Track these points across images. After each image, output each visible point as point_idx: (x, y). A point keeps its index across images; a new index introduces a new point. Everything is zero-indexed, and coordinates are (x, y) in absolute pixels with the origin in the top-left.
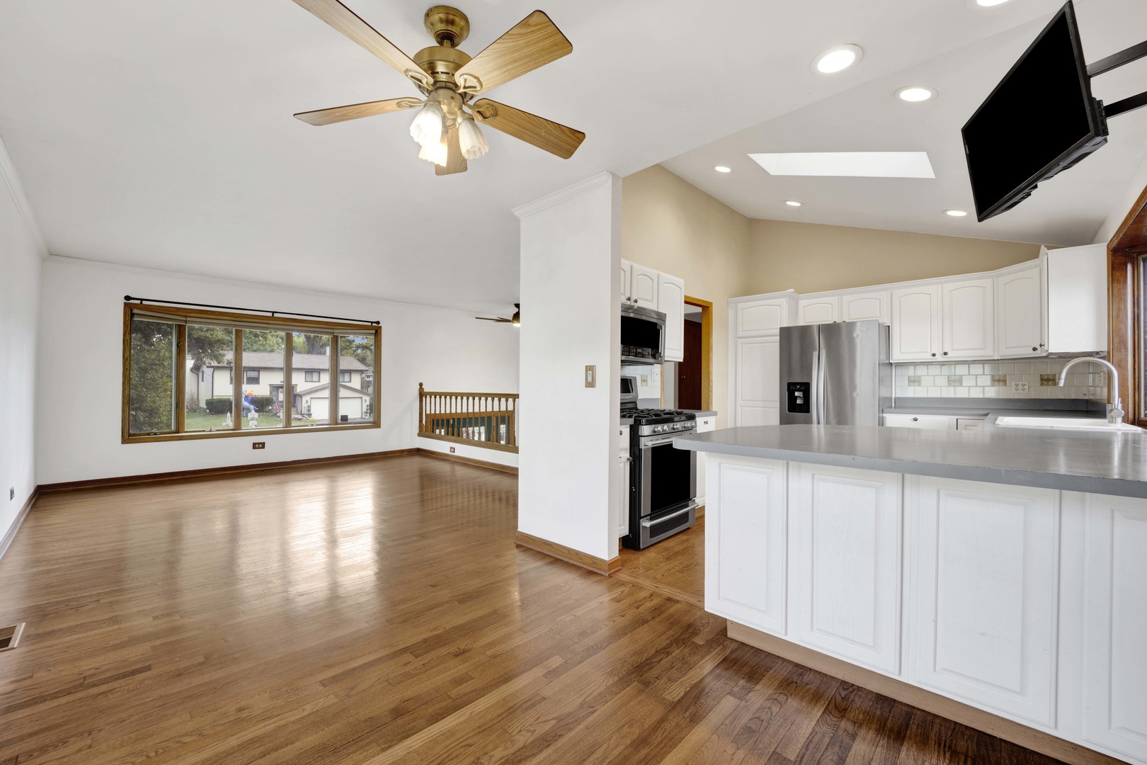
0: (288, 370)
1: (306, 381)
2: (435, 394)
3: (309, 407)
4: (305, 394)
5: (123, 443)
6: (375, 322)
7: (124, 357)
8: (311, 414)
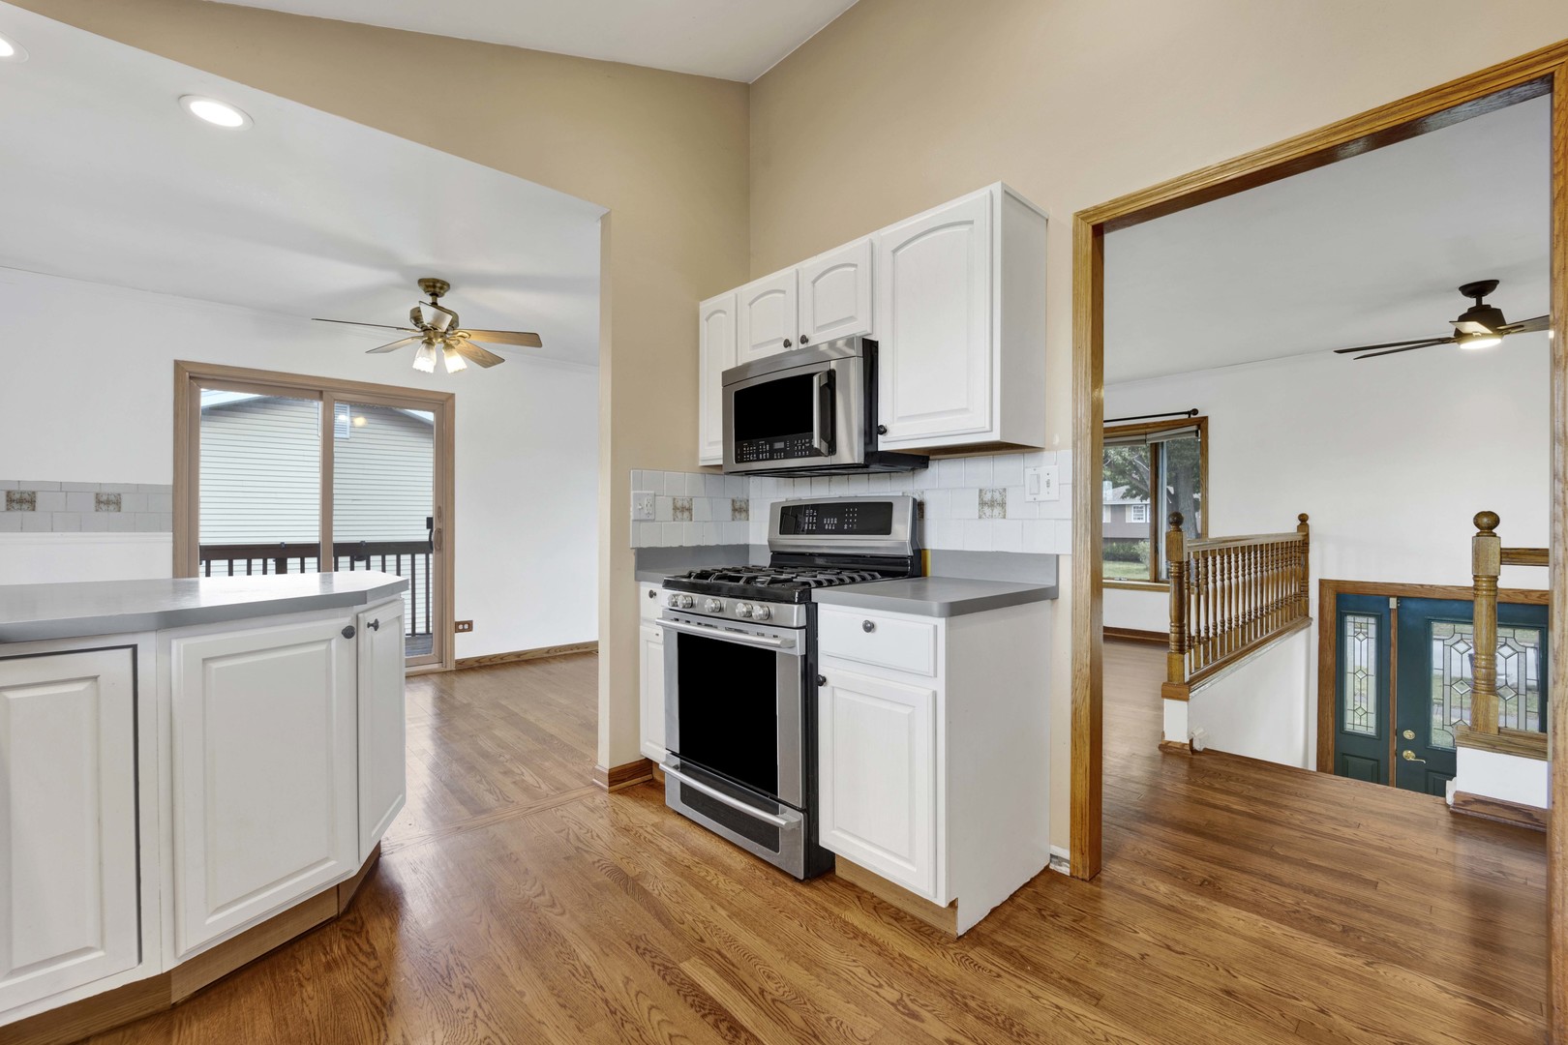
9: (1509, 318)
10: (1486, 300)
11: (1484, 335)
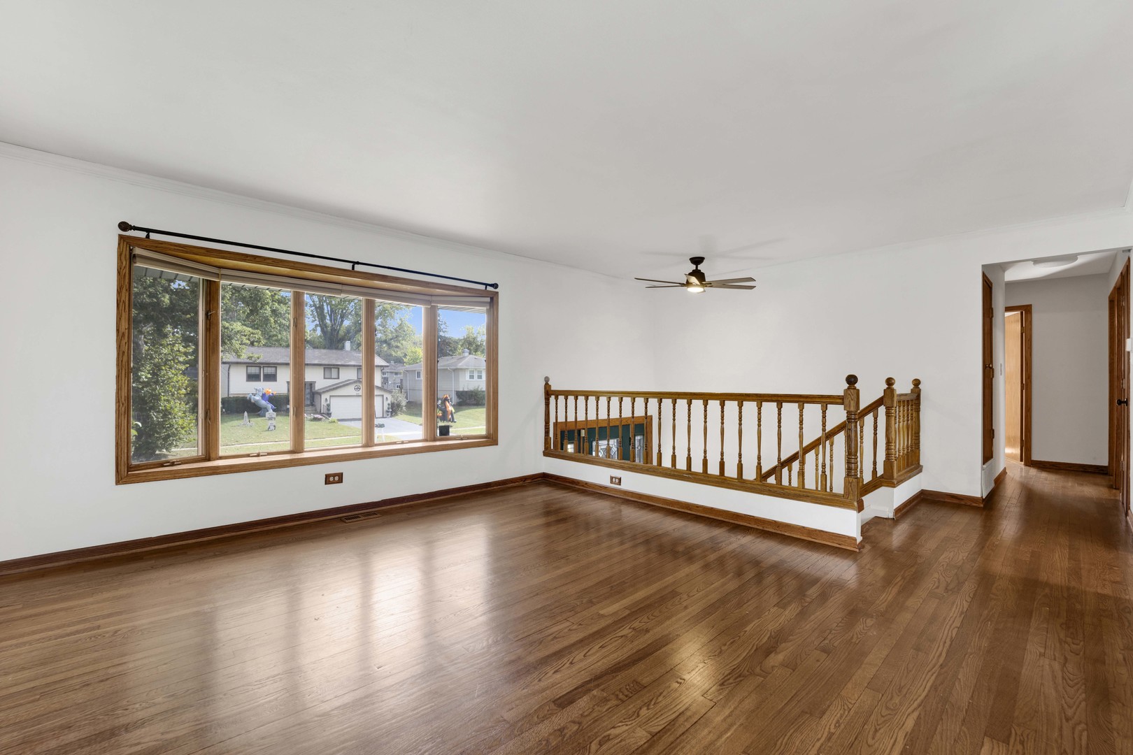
0: (299, 366)
1: (324, 378)
2: (566, 394)
3: (329, 405)
4: (324, 392)
5: (118, 482)
6: (491, 285)
7: (118, 330)
8: (331, 414)
9: (708, 279)
10: (700, 267)
11: (697, 285)
